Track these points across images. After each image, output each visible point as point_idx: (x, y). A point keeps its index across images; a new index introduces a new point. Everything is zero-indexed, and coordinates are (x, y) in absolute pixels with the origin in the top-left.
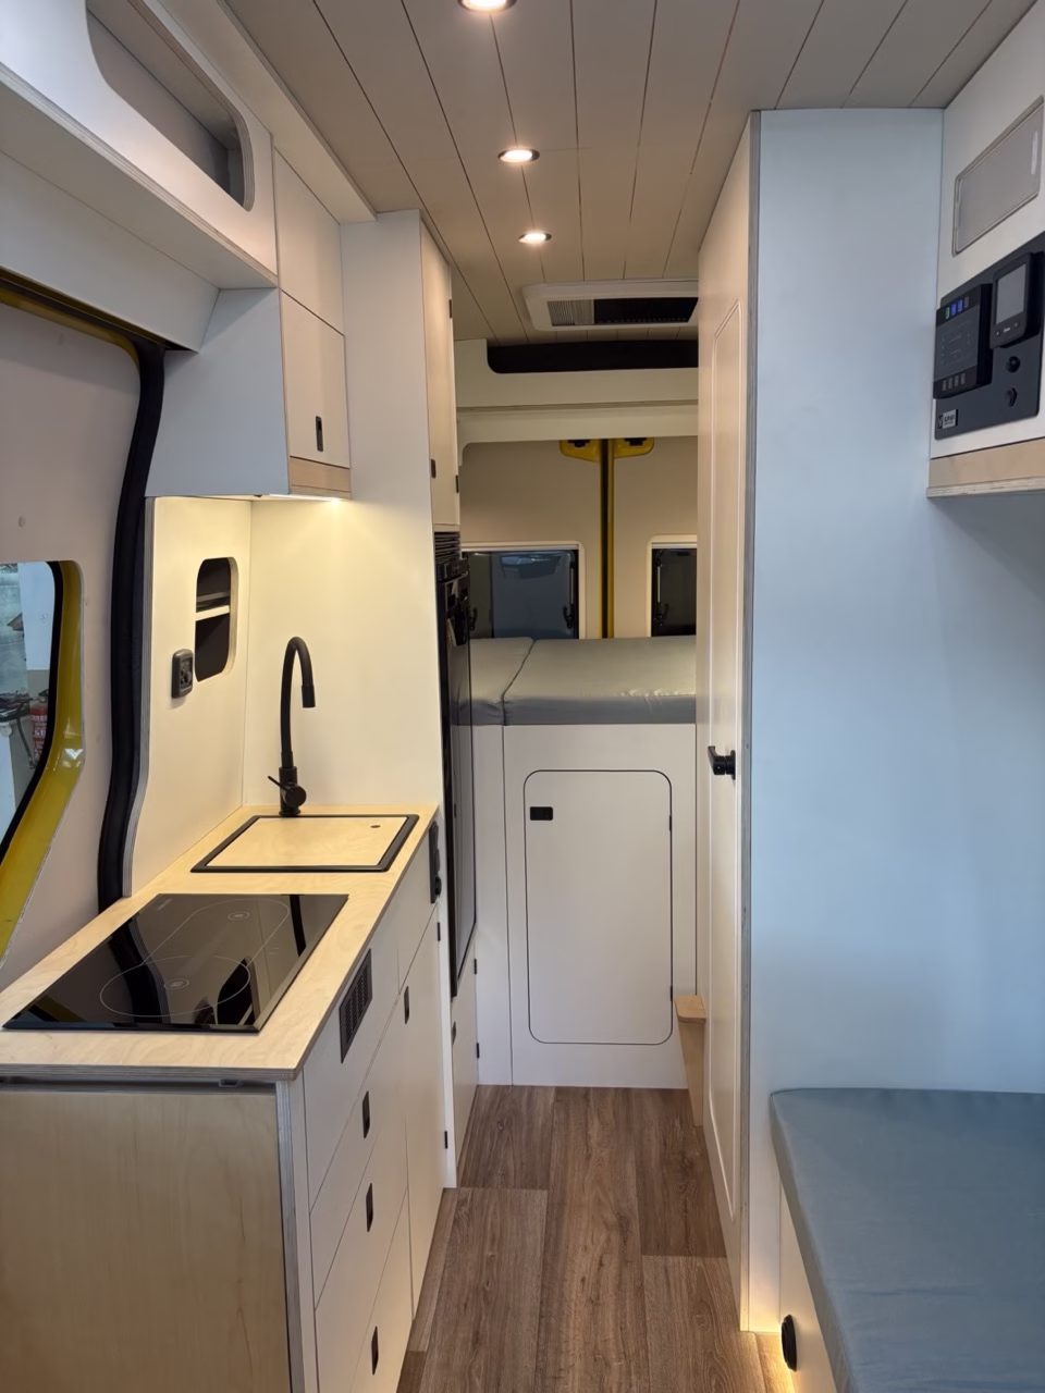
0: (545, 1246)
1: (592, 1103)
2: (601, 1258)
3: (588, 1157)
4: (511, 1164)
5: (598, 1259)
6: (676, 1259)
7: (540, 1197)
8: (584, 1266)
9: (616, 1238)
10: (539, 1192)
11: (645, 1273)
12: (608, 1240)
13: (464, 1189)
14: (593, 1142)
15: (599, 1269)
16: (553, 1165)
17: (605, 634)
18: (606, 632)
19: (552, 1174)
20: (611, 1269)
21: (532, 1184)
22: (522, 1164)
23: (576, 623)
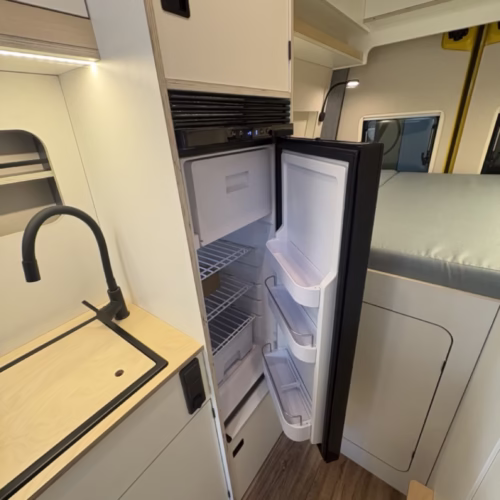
17: (447, 170)
18: (447, 169)
23: (428, 163)
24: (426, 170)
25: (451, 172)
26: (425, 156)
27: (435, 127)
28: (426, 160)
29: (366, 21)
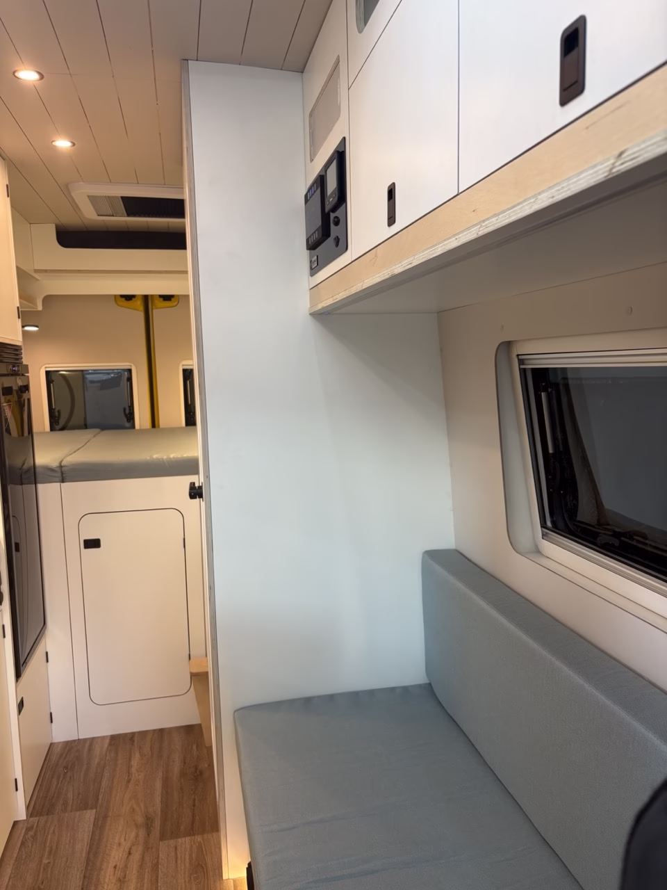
0: (90, 848)
1: (136, 743)
2: (130, 849)
3: (129, 781)
4: (70, 795)
5: (127, 851)
6: (183, 839)
7: (90, 815)
8: (117, 858)
9: (142, 833)
10: (89, 811)
11: (160, 853)
12: (137, 836)
13: (32, 819)
14: (133, 770)
15: (128, 857)
16: (102, 790)
17: (153, 425)
18: (154, 423)
19: (100, 797)
20: (136, 856)
21: (85, 806)
22: (79, 794)
23: (133, 419)
24: (133, 426)
25: (159, 427)
26: (127, 412)
27: (130, 379)
28: (130, 416)
29: (36, 271)
